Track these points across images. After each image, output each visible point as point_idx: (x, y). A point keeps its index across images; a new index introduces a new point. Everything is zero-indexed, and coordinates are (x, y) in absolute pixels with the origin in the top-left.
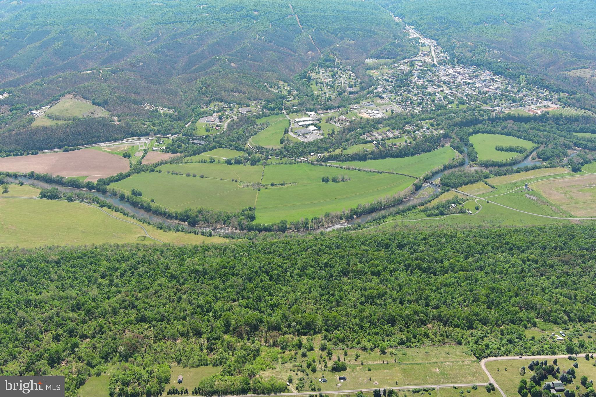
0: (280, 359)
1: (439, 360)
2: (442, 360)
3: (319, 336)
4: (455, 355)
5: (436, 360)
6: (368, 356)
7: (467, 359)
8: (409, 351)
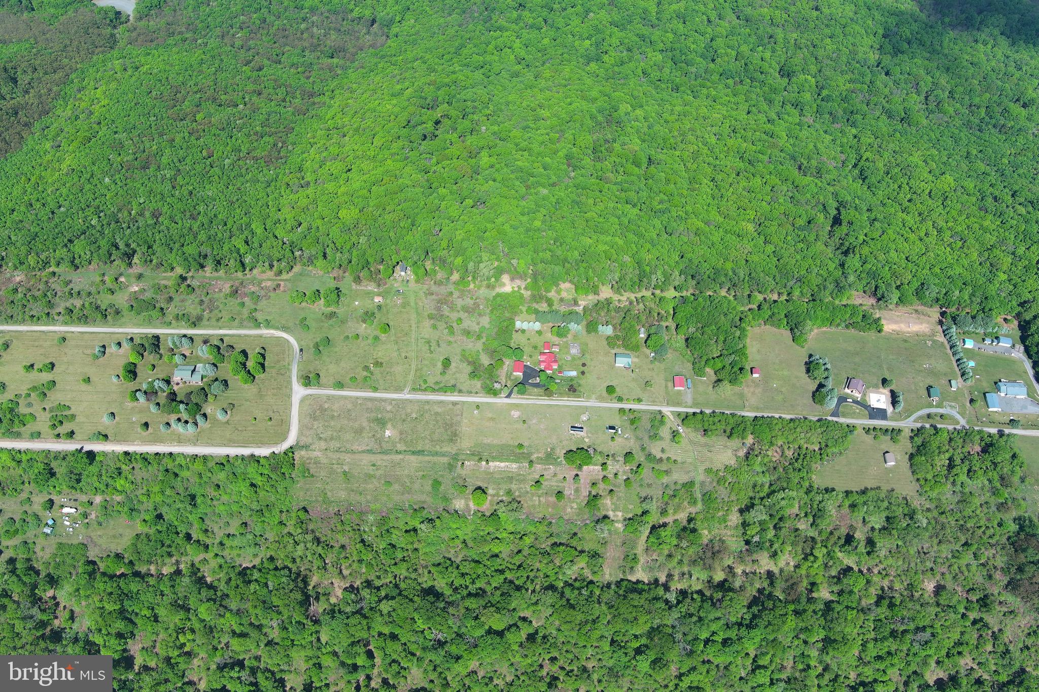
0: (699, 496)
1: (372, 458)
2: (366, 459)
3: (609, 574)
4: (332, 472)
5: (378, 459)
6: (514, 487)
7: (317, 454)
8: (422, 494)
